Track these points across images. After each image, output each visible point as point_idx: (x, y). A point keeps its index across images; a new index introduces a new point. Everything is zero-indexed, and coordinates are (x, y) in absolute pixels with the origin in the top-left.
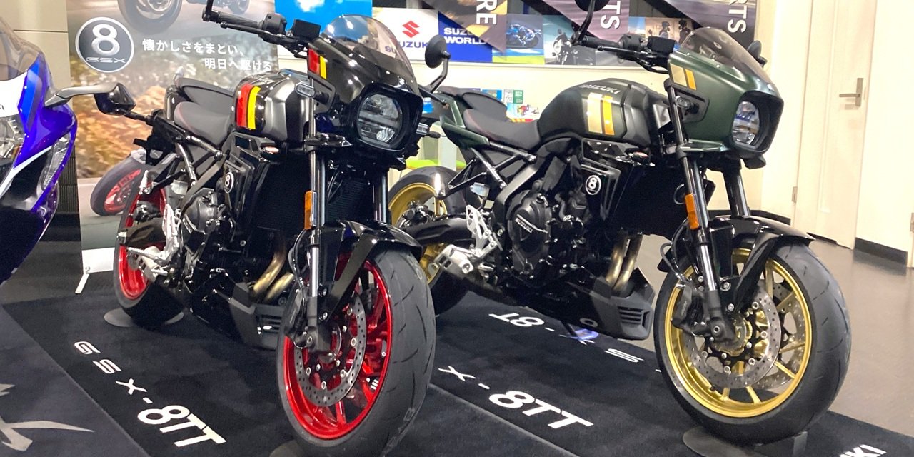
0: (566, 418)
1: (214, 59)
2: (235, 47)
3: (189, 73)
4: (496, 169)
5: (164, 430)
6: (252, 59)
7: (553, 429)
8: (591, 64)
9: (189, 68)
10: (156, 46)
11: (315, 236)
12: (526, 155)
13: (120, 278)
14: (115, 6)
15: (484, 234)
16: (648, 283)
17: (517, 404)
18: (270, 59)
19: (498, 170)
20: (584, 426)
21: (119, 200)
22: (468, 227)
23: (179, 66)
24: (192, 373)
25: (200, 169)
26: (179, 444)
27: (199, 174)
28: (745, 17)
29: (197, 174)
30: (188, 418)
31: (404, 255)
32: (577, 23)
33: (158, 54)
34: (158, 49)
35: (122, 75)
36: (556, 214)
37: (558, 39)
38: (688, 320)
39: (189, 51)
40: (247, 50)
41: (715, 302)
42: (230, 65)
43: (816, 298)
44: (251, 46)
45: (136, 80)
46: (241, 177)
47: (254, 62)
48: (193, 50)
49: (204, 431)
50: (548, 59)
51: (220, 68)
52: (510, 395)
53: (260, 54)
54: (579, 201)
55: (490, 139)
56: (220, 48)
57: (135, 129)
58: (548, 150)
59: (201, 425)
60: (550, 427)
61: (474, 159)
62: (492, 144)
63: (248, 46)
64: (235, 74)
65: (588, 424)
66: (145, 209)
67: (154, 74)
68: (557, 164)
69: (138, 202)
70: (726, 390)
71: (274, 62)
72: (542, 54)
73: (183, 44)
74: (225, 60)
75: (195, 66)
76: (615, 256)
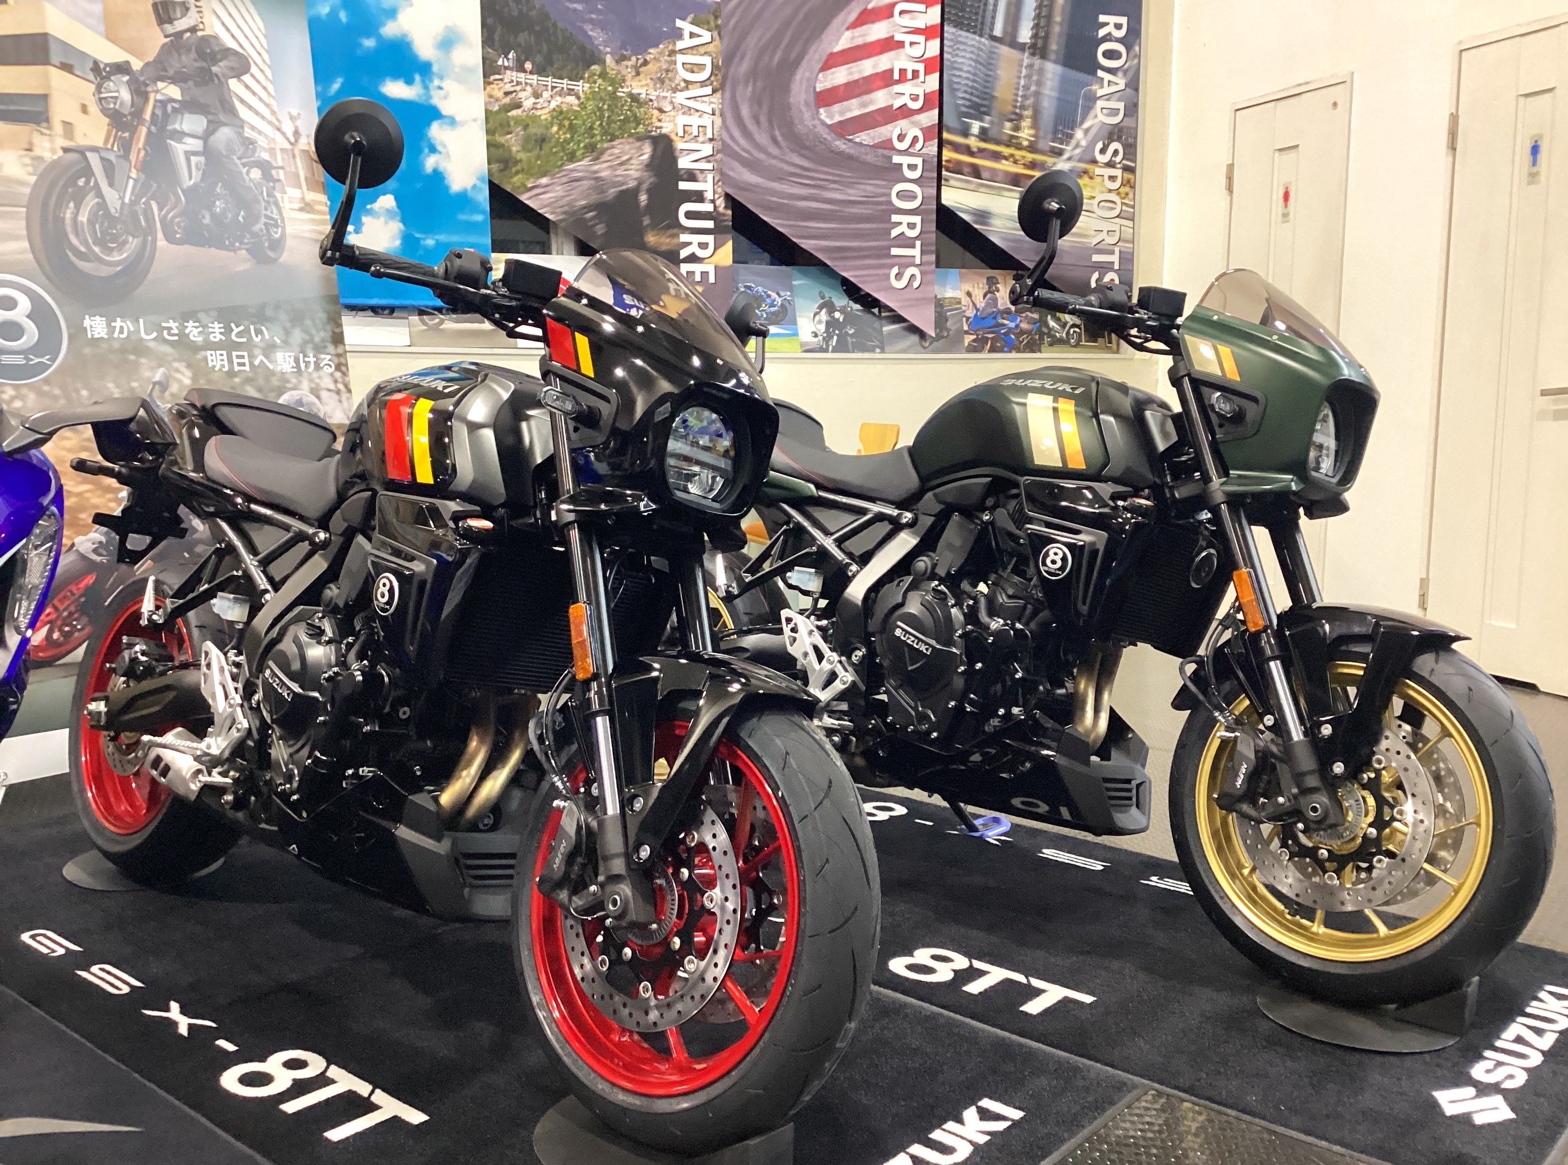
0: (1044, 991)
1: (224, 353)
2: (263, 328)
3: (179, 381)
4: (836, 540)
5: (291, 1107)
6: (297, 349)
7: (1031, 1015)
8: (878, 350)
9: (177, 370)
10: (111, 330)
11: (599, 693)
12: (895, 512)
13: (90, 794)
14: (23, 252)
15: (824, 662)
16: (1133, 731)
17: (943, 974)
18: (331, 348)
19: (839, 542)
20: (1081, 1004)
21: (56, 636)
22: (790, 649)
23: (160, 366)
24: (294, 977)
25: (277, 569)
26: (336, 1134)
27: (277, 579)
28: (1116, 267)
29: (271, 580)
30: (329, 1074)
31: (796, 718)
32: (852, 279)
33: (116, 345)
34: (116, 335)
35: (46, 388)
36: (972, 616)
37: (821, 308)
38: (1250, 795)
39: (176, 338)
40: (287, 333)
41: (1306, 761)
42: (256, 363)
43: (1496, 742)
44: (293, 326)
45: (74, 395)
46: (415, 581)
47: (301, 355)
48: (183, 335)
49: (373, 1099)
50: (807, 343)
51: (237, 368)
52: (923, 956)
53: (311, 341)
54: (1011, 592)
55: (819, 486)
56: (236, 330)
57: (79, 494)
58: (940, 502)
59: (363, 1088)
60: (1026, 1014)
61: (787, 523)
62: (823, 494)
63: (288, 325)
64: (267, 380)
65: (1088, 999)
66: (143, 653)
67: (111, 385)
68: (960, 525)
69: (125, 639)
70: (1320, 914)
71: (338, 355)
72: (796, 334)
73: (164, 325)
74: (245, 354)
75: (189, 366)
76: (1082, 686)
